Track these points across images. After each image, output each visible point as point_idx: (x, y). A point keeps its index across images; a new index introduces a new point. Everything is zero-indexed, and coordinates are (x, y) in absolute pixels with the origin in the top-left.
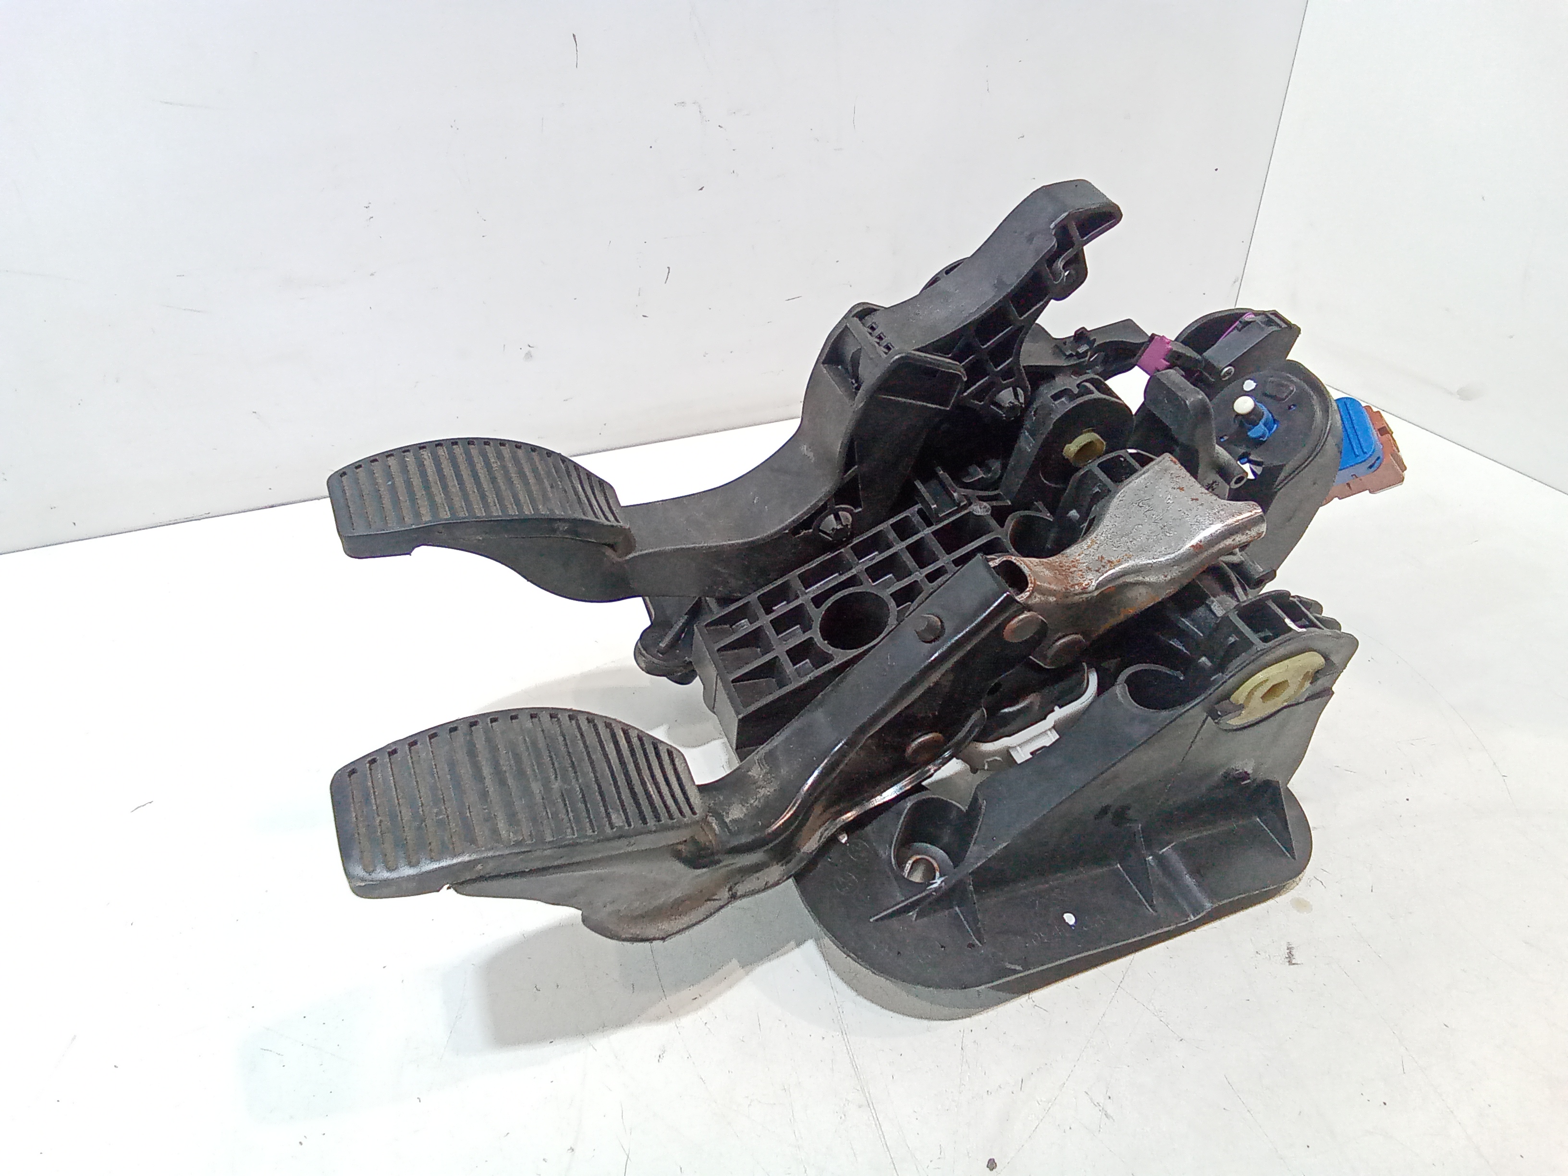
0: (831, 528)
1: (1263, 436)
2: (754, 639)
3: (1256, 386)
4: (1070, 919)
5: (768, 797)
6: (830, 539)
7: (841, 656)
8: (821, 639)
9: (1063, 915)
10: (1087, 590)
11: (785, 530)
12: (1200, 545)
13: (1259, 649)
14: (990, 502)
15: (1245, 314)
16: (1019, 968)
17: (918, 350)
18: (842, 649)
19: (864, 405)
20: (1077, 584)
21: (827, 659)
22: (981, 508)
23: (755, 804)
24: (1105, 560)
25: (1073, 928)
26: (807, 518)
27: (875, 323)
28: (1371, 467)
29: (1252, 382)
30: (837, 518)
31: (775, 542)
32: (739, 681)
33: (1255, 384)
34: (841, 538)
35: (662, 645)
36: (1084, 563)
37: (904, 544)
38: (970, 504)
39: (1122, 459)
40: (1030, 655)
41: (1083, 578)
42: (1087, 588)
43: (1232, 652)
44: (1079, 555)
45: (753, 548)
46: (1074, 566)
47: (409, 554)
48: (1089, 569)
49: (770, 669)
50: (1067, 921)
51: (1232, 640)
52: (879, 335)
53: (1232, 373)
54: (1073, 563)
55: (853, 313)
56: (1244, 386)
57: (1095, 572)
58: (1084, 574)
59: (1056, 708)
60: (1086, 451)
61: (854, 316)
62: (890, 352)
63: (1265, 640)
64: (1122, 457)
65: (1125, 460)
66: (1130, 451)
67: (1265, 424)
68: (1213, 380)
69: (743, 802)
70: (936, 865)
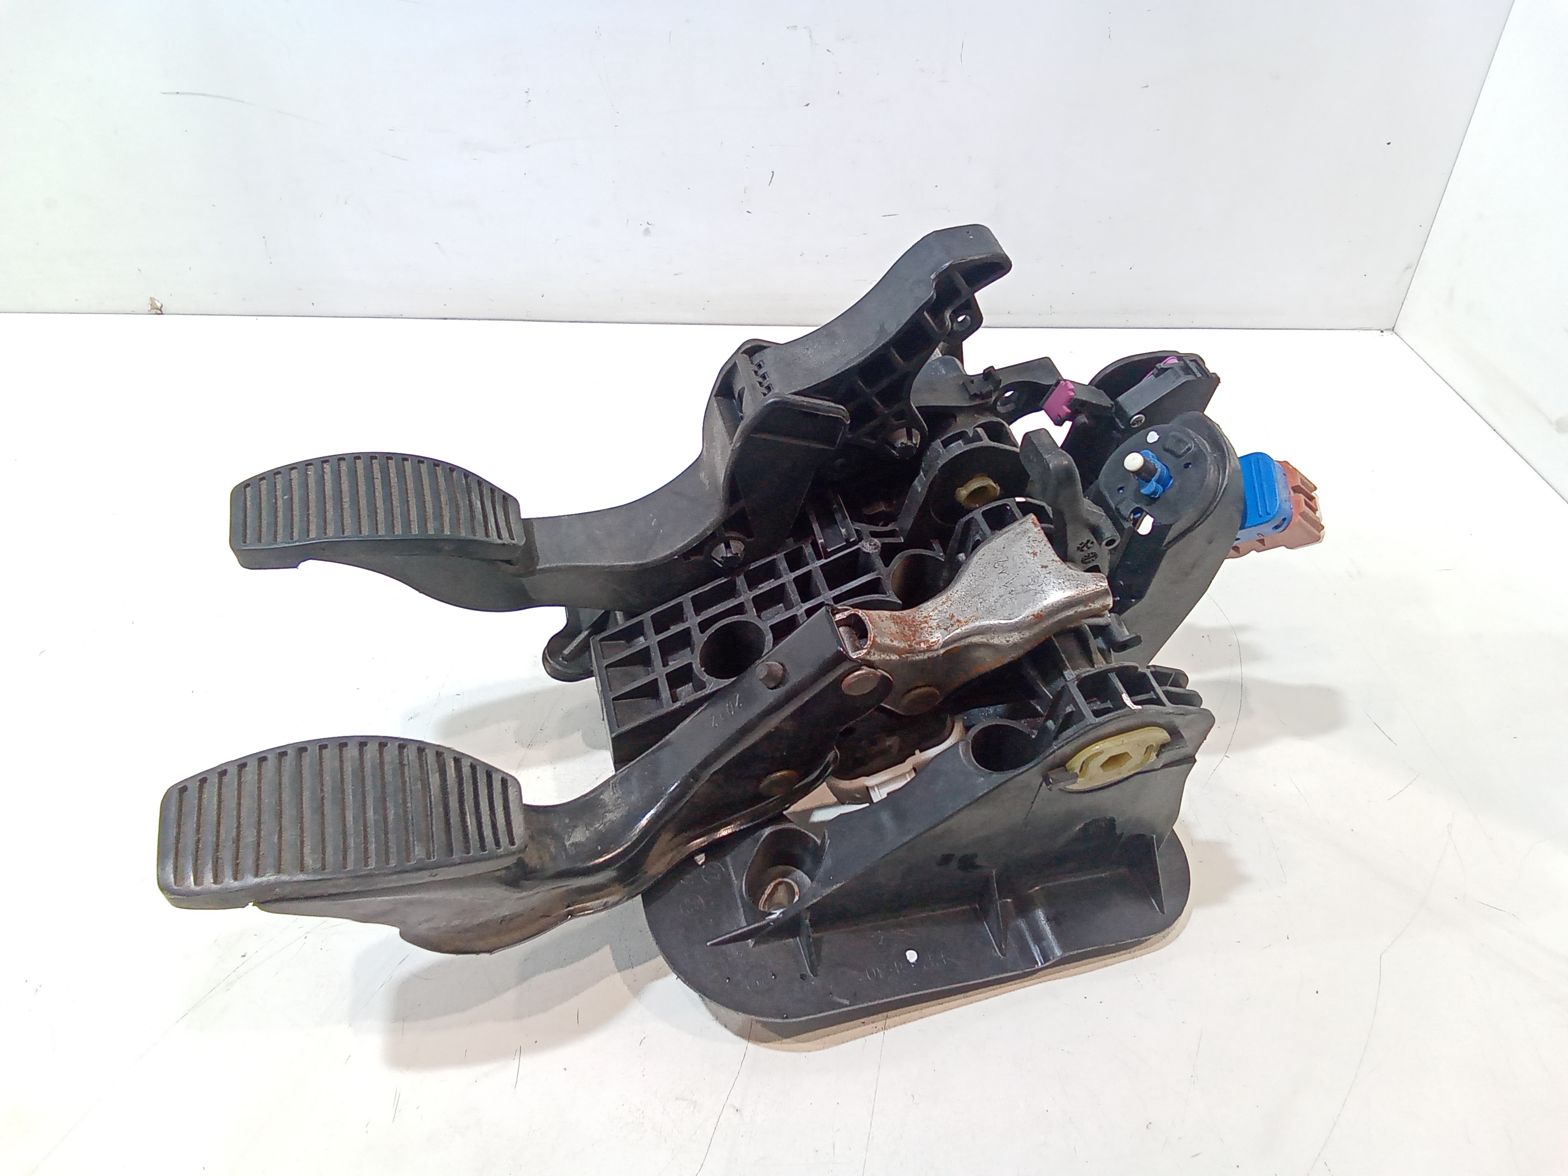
0: (721, 556)
1: (1155, 493)
2: (643, 658)
3: (1159, 438)
4: (912, 956)
5: (613, 822)
6: (720, 565)
7: (713, 684)
8: (699, 666)
9: (906, 951)
10: (933, 648)
11: (675, 555)
12: (1041, 615)
13: (1088, 723)
14: (881, 539)
15: (1167, 357)
16: (847, 1002)
17: (795, 394)
18: (716, 678)
19: (740, 445)
20: (924, 642)
21: (703, 686)
22: (870, 545)
23: (600, 828)
24: (955, 619)
25: (913, 966)
26: (696, 545)
27: (763, 362)
28: (1276, 527)
29: (1156, 433)
30: (728, 546)
31: (665, 566)
32: (618, 700)
33: (1158, 436)
34: (732, 567)
35: (566, 652)
36: (935, 620)
37: (793, 575)
38: (860, 539)
39: (1008, 508)
40: (881, 702)
41: (931, 635)
42: (933, 646)
43: (1068, 722)
44: (933, 611)
45: (643, 571)
46: (926, 622)
47: (296, 567)
48: (939, 626)
49: (650, 691)
50: (908, 958)
51: (1069, 709)
52: (764, 374)
53: (1143, 421)
54: (926, 619)
55: (743, 349)
56: (1148, 437)
57: (943, 630)
58: (933, 631)
59: (917, 752)
60: (979, 494)
61: (745, 352)
62: (770, 394)
63: (1097, 713)
64: (1008, 505)
65: (1011, 509)
66: (1018, 499)
67: (1158, 481)
68: (1122, 427)
69: (588, 825)
70: (797, 889)
